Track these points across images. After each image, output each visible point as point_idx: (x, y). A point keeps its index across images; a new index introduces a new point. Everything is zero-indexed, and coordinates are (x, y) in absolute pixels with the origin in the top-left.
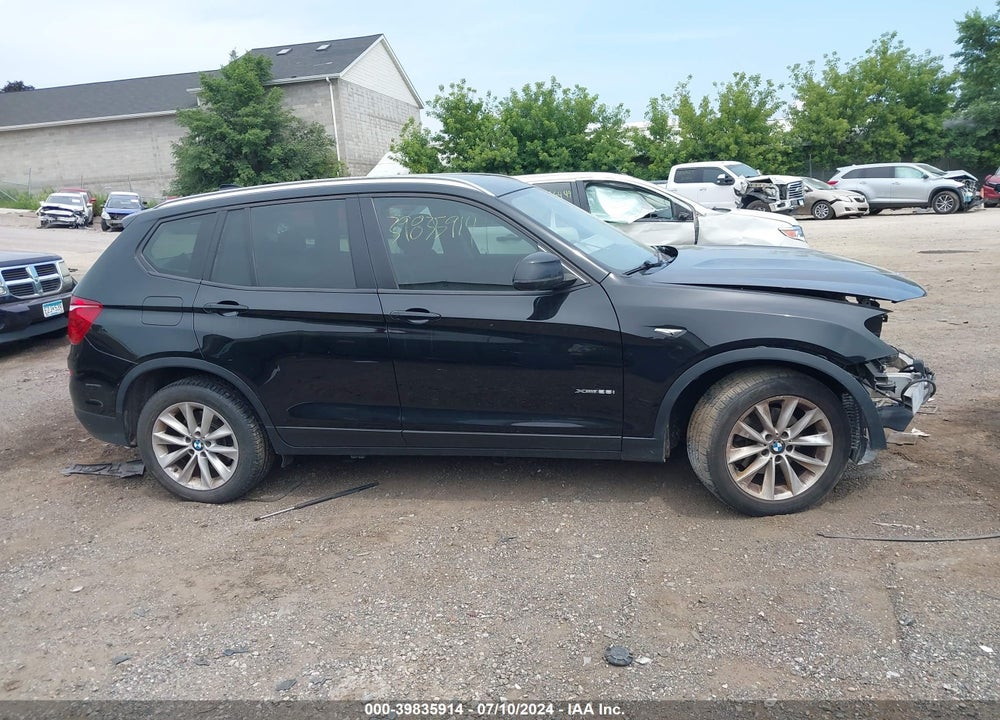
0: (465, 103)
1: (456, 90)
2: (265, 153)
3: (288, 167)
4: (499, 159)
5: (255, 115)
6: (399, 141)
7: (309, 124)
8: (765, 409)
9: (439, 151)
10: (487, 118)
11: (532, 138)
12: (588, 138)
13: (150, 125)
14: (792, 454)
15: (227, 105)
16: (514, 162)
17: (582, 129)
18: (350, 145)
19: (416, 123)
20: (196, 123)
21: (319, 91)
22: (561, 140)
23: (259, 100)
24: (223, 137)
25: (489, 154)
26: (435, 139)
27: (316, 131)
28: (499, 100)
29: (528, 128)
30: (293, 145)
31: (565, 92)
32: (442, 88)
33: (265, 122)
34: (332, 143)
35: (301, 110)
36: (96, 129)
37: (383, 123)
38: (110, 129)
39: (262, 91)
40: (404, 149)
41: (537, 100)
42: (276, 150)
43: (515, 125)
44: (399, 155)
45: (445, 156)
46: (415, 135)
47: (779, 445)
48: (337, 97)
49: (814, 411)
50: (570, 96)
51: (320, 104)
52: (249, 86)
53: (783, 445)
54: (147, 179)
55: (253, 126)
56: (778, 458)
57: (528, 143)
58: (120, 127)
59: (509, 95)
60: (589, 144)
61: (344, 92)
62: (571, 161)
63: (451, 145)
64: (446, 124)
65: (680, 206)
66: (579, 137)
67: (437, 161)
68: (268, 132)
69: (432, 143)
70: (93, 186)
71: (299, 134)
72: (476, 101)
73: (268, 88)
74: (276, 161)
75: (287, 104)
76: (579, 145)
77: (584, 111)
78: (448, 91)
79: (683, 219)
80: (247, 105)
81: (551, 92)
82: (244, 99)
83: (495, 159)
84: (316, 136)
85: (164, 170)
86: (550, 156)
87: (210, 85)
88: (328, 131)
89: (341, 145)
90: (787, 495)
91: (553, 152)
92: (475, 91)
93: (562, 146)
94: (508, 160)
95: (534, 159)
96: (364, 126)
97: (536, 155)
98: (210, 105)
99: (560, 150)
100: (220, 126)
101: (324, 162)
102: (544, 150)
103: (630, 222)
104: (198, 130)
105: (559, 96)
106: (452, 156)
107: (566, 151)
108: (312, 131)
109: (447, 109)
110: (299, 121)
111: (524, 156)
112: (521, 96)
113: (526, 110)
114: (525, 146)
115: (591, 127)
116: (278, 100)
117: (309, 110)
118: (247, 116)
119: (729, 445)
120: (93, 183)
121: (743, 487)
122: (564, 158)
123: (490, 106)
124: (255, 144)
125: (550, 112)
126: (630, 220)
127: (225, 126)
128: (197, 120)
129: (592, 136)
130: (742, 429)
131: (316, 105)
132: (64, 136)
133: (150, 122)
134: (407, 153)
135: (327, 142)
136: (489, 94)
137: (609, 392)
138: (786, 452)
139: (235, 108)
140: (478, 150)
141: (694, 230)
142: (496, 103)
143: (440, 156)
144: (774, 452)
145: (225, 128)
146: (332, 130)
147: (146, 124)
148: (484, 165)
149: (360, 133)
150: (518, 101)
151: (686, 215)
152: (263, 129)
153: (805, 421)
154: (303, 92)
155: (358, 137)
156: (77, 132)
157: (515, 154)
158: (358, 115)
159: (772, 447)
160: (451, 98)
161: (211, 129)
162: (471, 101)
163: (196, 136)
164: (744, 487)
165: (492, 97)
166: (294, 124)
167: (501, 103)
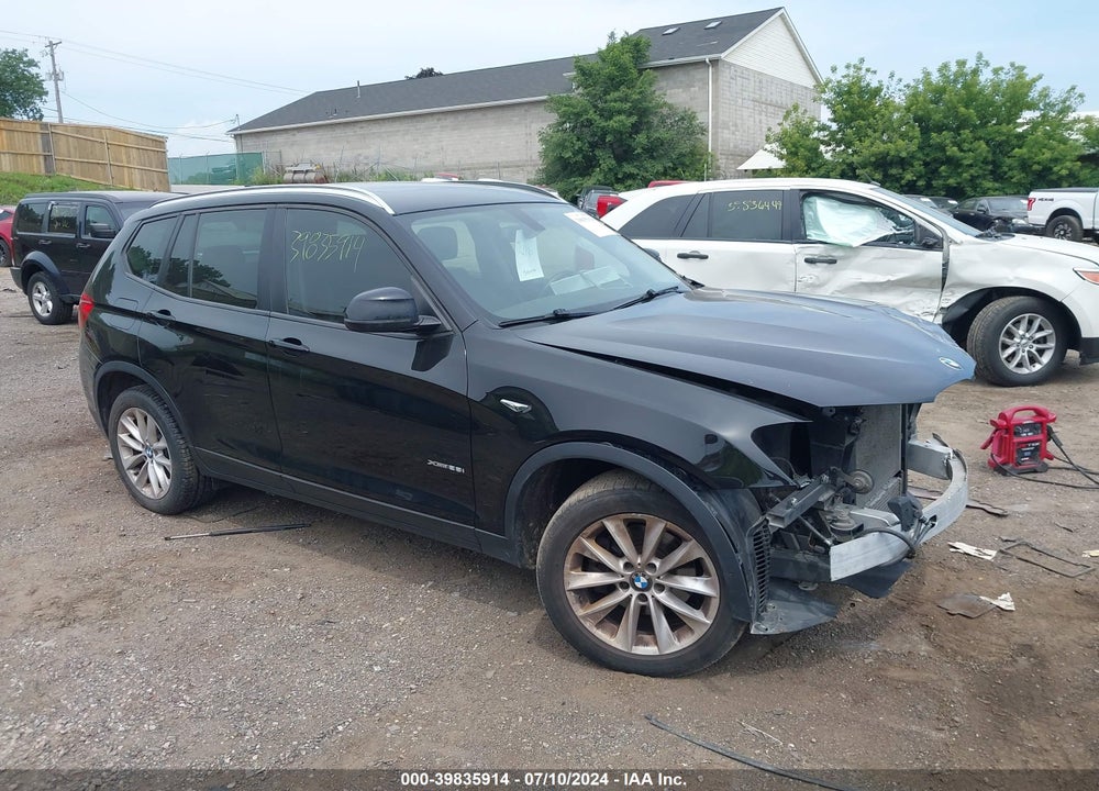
0: (861, 88)
1: (852, 70)
2: (630, 141)
3: (652, 157)
4: (892, 153)
5: (625, 99)
6: (777, 130)
7: (680, 110)
8: (617, 527)
9: (823, 142)
10: (886, 105)
11: (940, 129)
12: (1020, 130)
13: (523, 111)
14: (662, 597)
15: (599, 89)
16: (913, 157)
17: (1011, 118)
18: (726, 134)
19: (801, 110)
20: (563, 109)
21: (697, 74)
22: (981, 133)
23: (631, 84)
24: (590, 123)
25: (880, 147)
26: (820, 129)
27: (688, 117)
28: (904, 83)
29: (937, 117)
30: (661, 133)
31: (996, 71)
32: (834, 70)
33: (634, 107)
34: (704, 131)
35: (674, 94)
36: (478, 115)
37: (771, 109)
38: (490, 115)
39: (635, 72)
40: (780, 140)
41: (955, 81)
42: (641, 138)
43: (920, 113)
44: (775, 146)
45: (829, 148)
46: (797, 124)
47: (643, 580)
48: (715, 81)
49: (691, 543)
50: (1003, 76)
51: (697, 89)
52: (623, 69)
53: (649, 580)
54: (518, 166)
55: (619, 112)
56: (643, 598)
57: (934, 135)
58: (499, 113)
59: (921, 76)
60: (1021, 137)
61: (725, 74)
62: (990, 158)
63: (839, 136)
64: (834, 112)
65: (926, 229)
66: (1004, 128)
67: (819, 155)
68: (634, 119)
69: (815, 134)
70: (468, 172)
71: (669, 121)
72: (874, 84)
73: (641, 72)
74: (639, 150)
75: (661, 89)
76: (1004, 138)
77: (1017, 96)
78: (842, 71)
79: (928, 247)
80: (617, 89)
81: (975, 72)
82: (614, 83)
83: (888, 154)
84: (688, 124)
85: (534, 158)
86: (962, 150)
87: (584, 69)
88: (700, 118)
89: (714, 134)
90: (650, 650)
91: (966, 146)
92: (875, 72)
93: (980, 138)
94: (904, 154)
95: (939, 155)
96: (746, 113)
97: (942, 148)
98: (581, 90)
99: (976, 144)
100: (586, 112)
101: (692, 153)
102: (955, 144)
103: (855, 245)
104: (565, 117)
105: (986, 76)
106: (838, 149)
107: (984, 146)
108: (683, 119)
109: (839, 94)
110: (671, 107)
111: (927, 150)
112: (935, 77)
113: (939, 93)
114: (929, 138)
115: (1027, 115)
116: (650, 84)
117: (684, 95)
118: (615, 101)
119: (568, 565)
120: (469, 169)
121: (587, 625)
122: (981, 154)
123: (891, 90)
124: (621, 133)
125: (971, 95)
126: (856, 242)
127: (591, 112)
128: (565, 106)
129: (1025, 127)
130: (585, 548)
131: (692, 89)
132: (449, 121)
133: (526, 107)
134: (784, 145)
135: (697, 130)
136: (892, 76)
137: (459, 469)
138: (653, 591)
139: (606, 93)
140: (867, 142)
141: (941, 262)
142: (901, 86)
143: (822, 148)
144: (636, 588)
145: (592, 115)
146: (707, 118)
147: (522, 111)
148: (873, 159)
149: (739, 122)
150: (930, 84)
151: (931, 241)
152: (630, 114)
153: (678, 556)
154: (679, 75)
155: (736, 125)
156: (461, 117)
157: (913, 148)
158: (740, 101)
159: (633, 581)
160: (844, 81)
161: (578, 115)
162: (868, 84)
163: (565, 122)
164: (589, 625)
165: (895, 79)
166: (665, 111)
167: (908, 86)
